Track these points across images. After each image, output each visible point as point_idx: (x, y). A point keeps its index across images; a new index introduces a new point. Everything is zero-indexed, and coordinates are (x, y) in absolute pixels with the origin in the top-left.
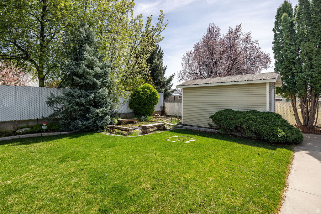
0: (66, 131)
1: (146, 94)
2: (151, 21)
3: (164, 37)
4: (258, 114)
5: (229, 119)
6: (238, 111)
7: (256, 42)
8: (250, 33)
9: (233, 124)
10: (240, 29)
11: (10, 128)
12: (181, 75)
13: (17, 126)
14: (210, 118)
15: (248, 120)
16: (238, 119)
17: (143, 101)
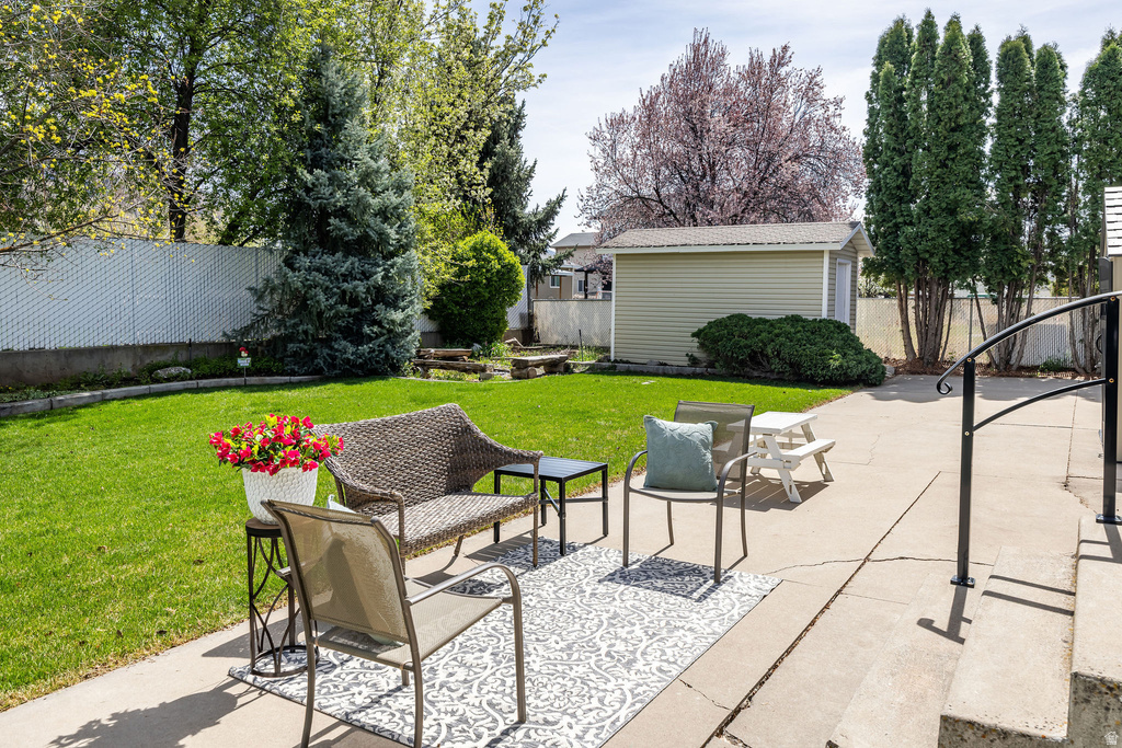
0: (303, 375)
1: (488, 271)
2: (501, 17)
3: (545, 76)
4: (800, 323)
5: (739, 336)
6: (760, 319)
7: (838, 103)
8: (819, 71)
9: (746, 346)
10: (788, 54)
11: (126, 366)
12: (591, 202)
13: (142, 361)
14: (694, 335)
15: (777, 336)
16: (758, 335)
17: (479, 292)
